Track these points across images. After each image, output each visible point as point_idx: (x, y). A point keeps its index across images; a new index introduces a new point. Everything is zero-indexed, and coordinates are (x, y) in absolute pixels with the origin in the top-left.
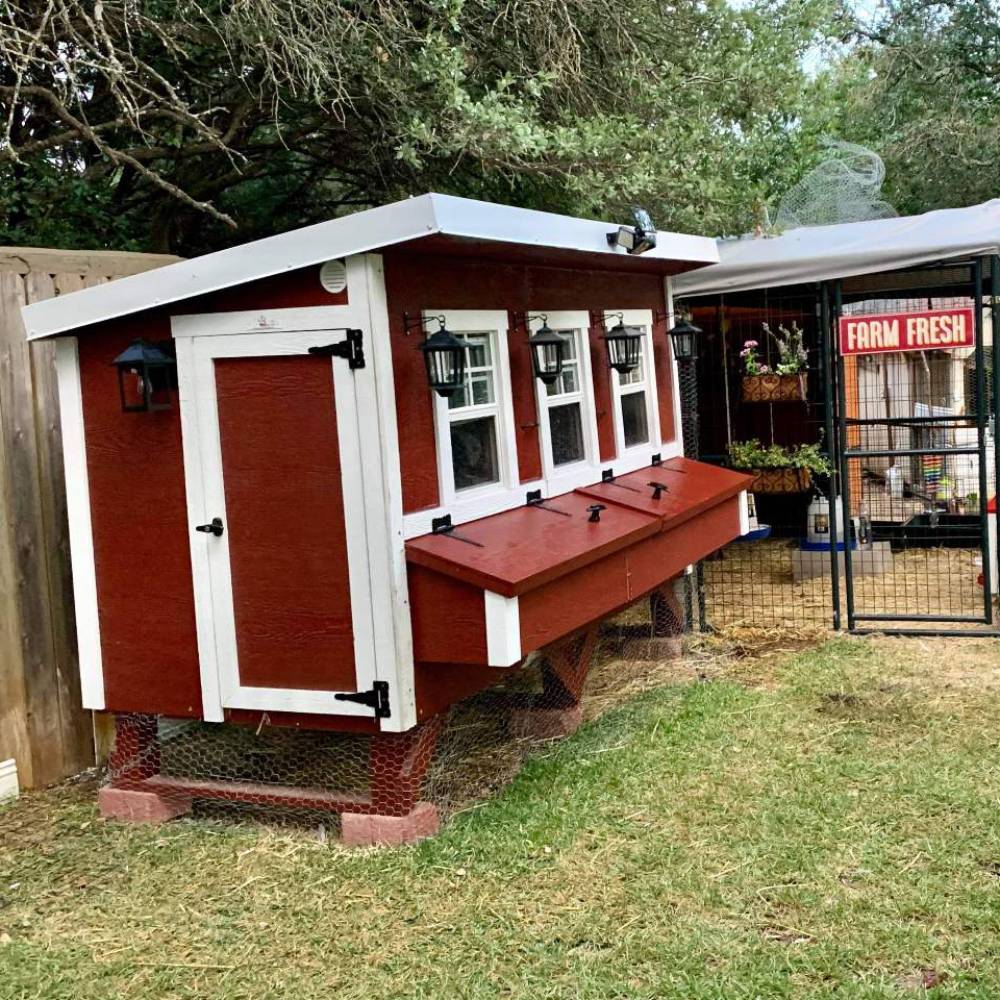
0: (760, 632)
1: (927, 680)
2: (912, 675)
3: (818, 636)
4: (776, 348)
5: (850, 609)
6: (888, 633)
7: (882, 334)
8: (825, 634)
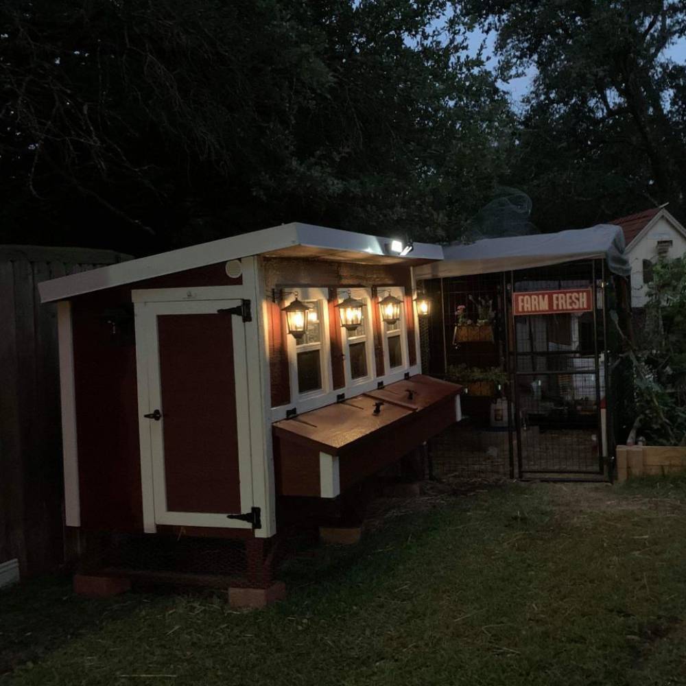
0: (465, 480)
1: (568, 508)
2: (559, 505)
3: (501, 482)
4: (476, 309)
5: (520, 466)
6: (543, 481)
7: (539, 303)
8: (505, 481)
